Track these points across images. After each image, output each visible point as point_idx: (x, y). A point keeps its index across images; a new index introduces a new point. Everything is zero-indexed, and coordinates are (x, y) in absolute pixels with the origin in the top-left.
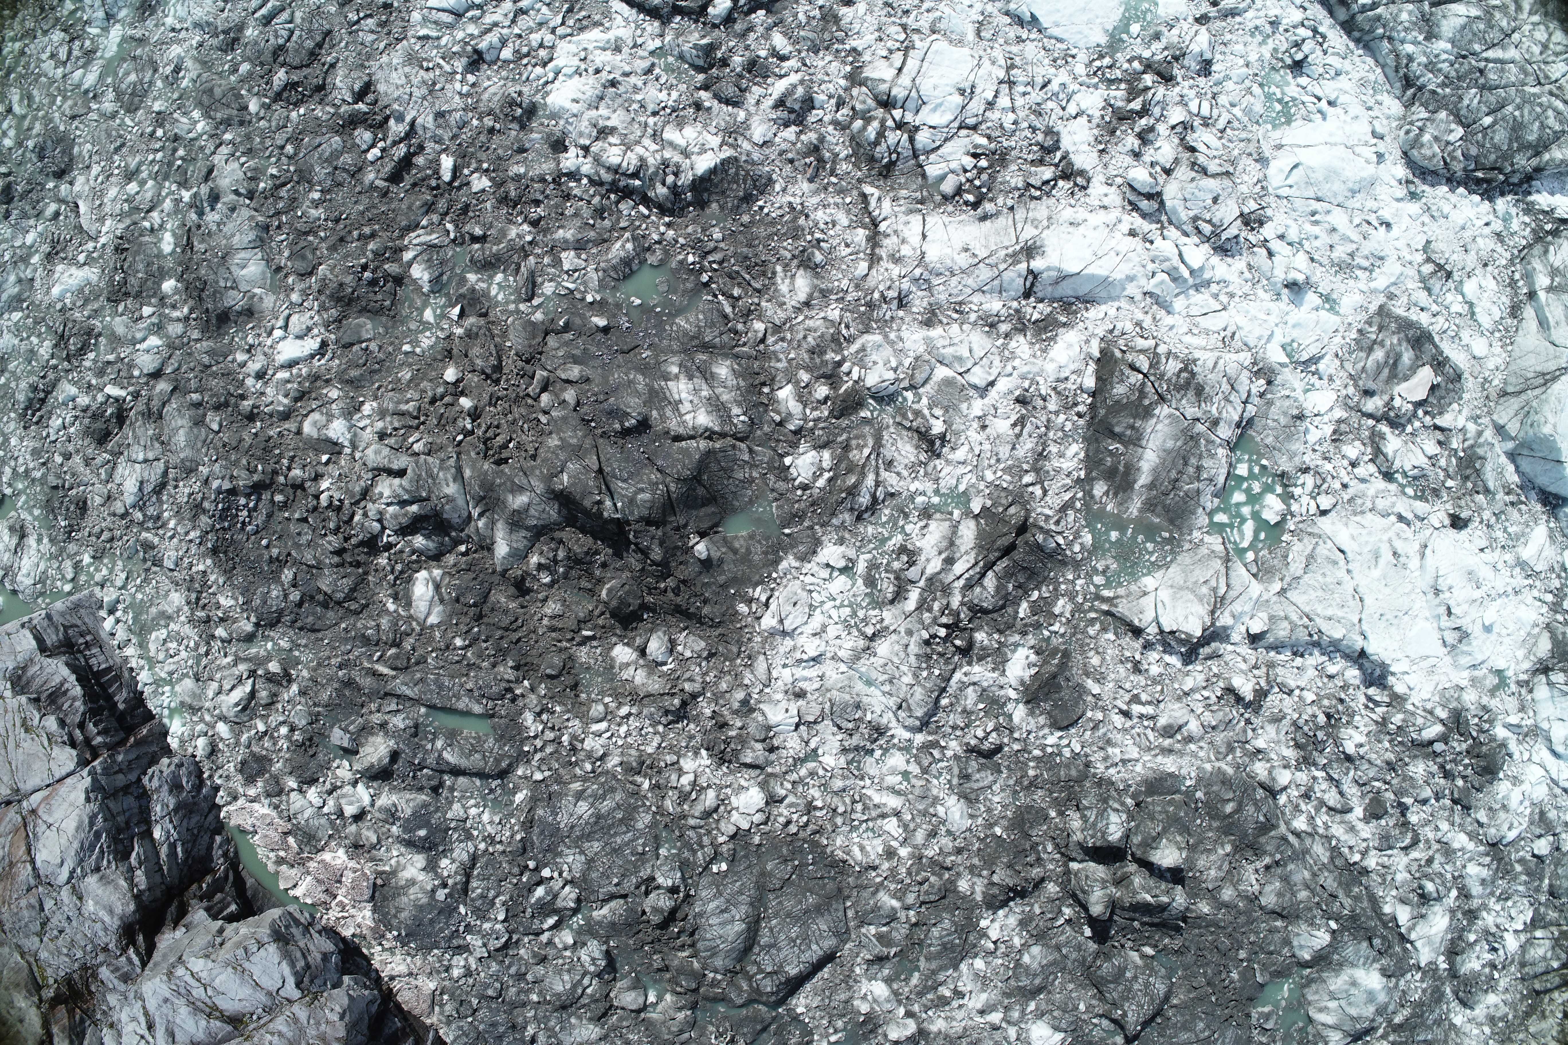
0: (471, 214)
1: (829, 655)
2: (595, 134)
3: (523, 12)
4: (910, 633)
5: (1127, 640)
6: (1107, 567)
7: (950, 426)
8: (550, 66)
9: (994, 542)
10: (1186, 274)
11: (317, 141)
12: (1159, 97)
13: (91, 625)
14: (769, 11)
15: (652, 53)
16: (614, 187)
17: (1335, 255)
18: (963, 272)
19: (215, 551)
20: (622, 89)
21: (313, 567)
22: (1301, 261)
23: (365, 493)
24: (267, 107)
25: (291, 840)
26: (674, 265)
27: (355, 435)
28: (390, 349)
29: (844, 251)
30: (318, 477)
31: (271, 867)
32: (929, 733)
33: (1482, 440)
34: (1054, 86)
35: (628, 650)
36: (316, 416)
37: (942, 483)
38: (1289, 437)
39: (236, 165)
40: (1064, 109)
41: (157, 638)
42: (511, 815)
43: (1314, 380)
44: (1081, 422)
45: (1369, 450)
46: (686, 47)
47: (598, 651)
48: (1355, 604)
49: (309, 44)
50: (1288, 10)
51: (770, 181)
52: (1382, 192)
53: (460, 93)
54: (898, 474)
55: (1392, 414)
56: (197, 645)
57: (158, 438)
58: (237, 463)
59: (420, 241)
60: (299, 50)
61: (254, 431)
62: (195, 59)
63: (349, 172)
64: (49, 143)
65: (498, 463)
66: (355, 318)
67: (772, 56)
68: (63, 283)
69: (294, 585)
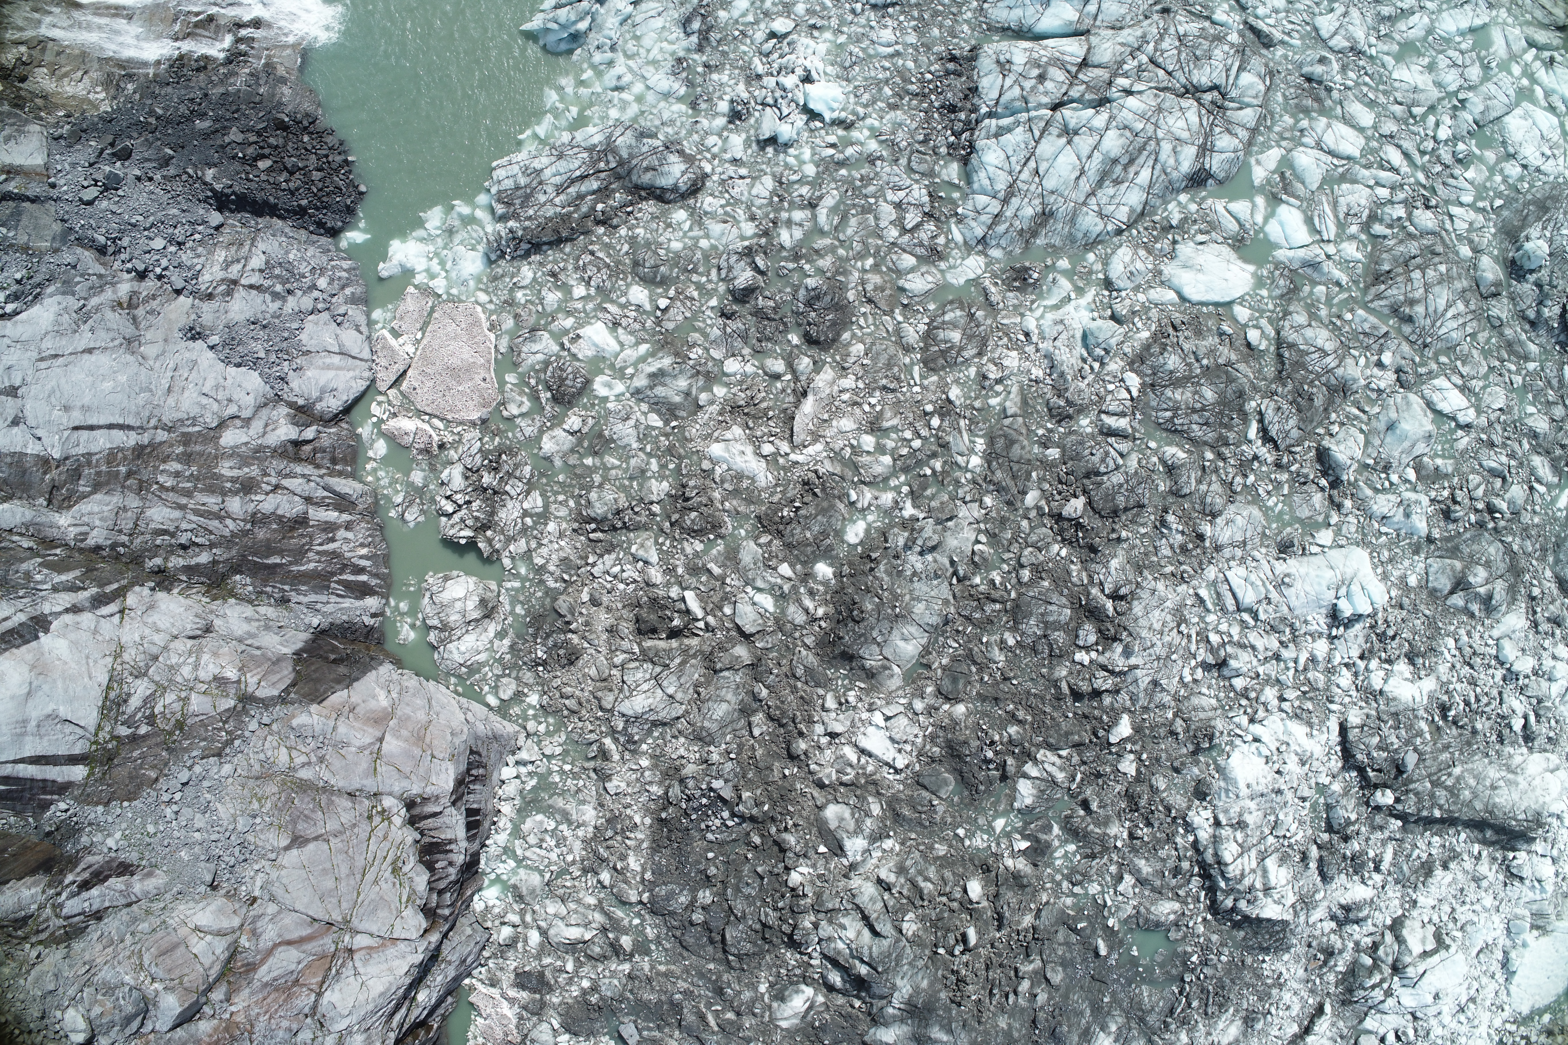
0: (1100, 781)
2: (1234, 821)
8: (1256, 729)
11: (1055, 598)
14: (1405, 827)
15: (1317, 784)
16: (1204, 866)
19: (661, 820)
21: (736, 916)
23: (832, 912)
24: (1042, 515)
27: (863, 861)
28: (949, 820)
29: (1275, 1032)
30: (803, 856)
36: (846, 812)
39: (973, 536)
41: (541, 822)
46: (1342, 812)
53: (1181, 678)
56: (574, 862)
57: (696, 686)
58: (750, 785)
59: (1049, 768)
60: (1110, 496)
61: (787, 772)
62: (1021, 389)
63: (1051, 650)
64: (828, 298)
65: (952, 1002)
66: (947, 771)
67: (1374, 861)
68: (728, 451)
69: (703, 908)
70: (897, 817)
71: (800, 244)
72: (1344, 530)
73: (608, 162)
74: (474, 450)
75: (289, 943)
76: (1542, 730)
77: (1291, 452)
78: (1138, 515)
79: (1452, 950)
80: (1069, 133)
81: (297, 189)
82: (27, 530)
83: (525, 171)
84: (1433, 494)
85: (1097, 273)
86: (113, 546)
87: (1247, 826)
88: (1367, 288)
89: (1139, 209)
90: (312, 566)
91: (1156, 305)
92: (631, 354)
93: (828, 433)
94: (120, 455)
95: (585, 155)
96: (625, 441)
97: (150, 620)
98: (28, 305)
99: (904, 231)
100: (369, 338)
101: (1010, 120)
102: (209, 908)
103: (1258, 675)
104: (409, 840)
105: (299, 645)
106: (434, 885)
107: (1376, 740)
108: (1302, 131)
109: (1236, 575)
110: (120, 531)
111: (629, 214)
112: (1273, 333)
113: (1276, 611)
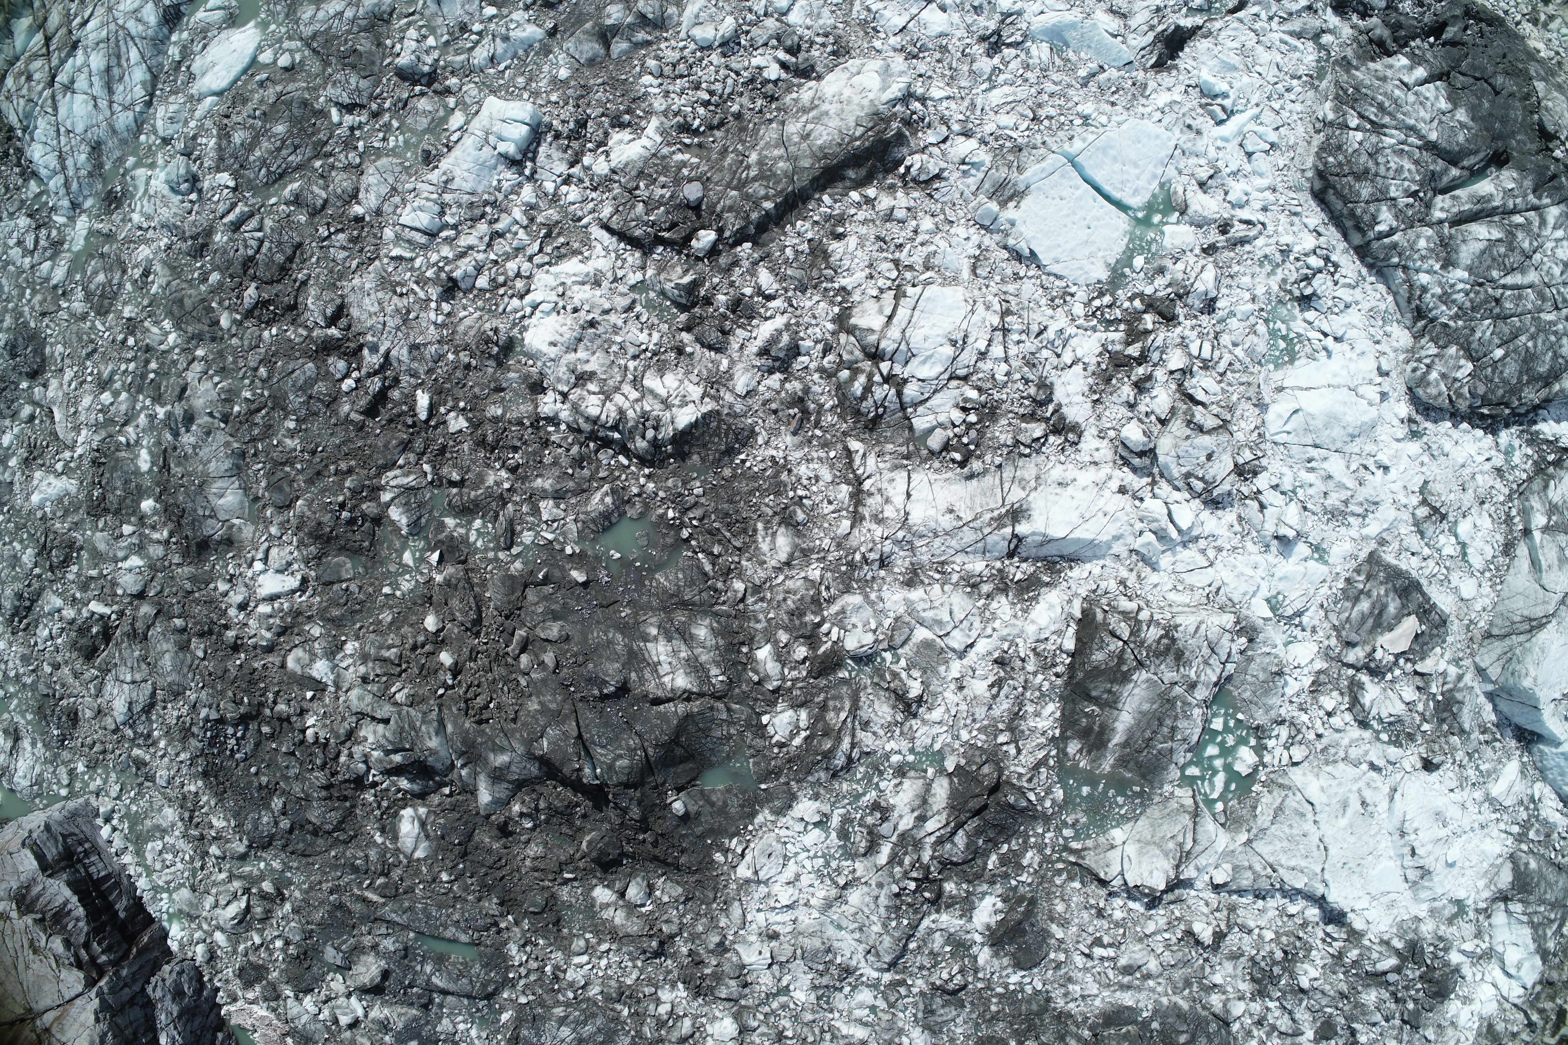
0: (448, 455)
1: (801, 902)
2: (573, 380)
3: (497, 234)
4: (880, 885)
5: (1093, 887)
6: (1077, 821)
7: (928, 687)
8: (528, 298)
9: (966, 802)
10: (1174, 534)
11: (293, 366)
12: (1159, 342)
13: (88, 833)
14: (755, 243)
15: (633, 288)
17: (1329, 502)
18: (947, 533)
19: (205, 774)
20: (601, 329)
21: (302, 799)
22: (1293, 513)
23: (350, 734)
24: (239, 323)
25: (289, 1040)
26: (653, 519)
27: (338, 676)
28: (371, 590)
29: (827, 509)
30: (303, 712)
32: (897, 973)
33: (1461, 685)
34: (1050, 334)
35: (607, 892)
36: (299, 652)
37: (918, 743)
38: (1267, 692)
39: (209, 385)
40: (1058, 356)
41: (153, 848)
42: (498, 1032)
43: (1297, 632)
44: (1059, 682)
45: (1347, 699)
46: (668, 286)
47: (579, 891)
48: (1319, 854)
49: (279, 258)
50: (1301, 235)
51: (753, 434)
52: (1384, 433)
53: (435, 323)
54: (874, 733)
55: (1372, 665)
56: (192, 860)
57: (144, 660)
58: (224, 694)
59: (397, 482)
60: (270, 263)
61: (239, 662)
62: (164, 263)
63: (323, 402)
64: (20, 340)
65: (480, 722)
66: (334, 556)
67: (758, 294)
68: (41, 492)
69: (284, 814)
70: (335, 622)
72: (468, 100)
77: (375, 98)
78: (301, 254)
80: (69, 87)
84: (521, 4)
87: (591, 373)
89: (148, 77)
91: (205, 117)
93: (82, 418)
103: (494, 262)
104: (31, 923)
107: (640, 207)
109: (406, 215)
112: (299, 44)
113: (460, 206)
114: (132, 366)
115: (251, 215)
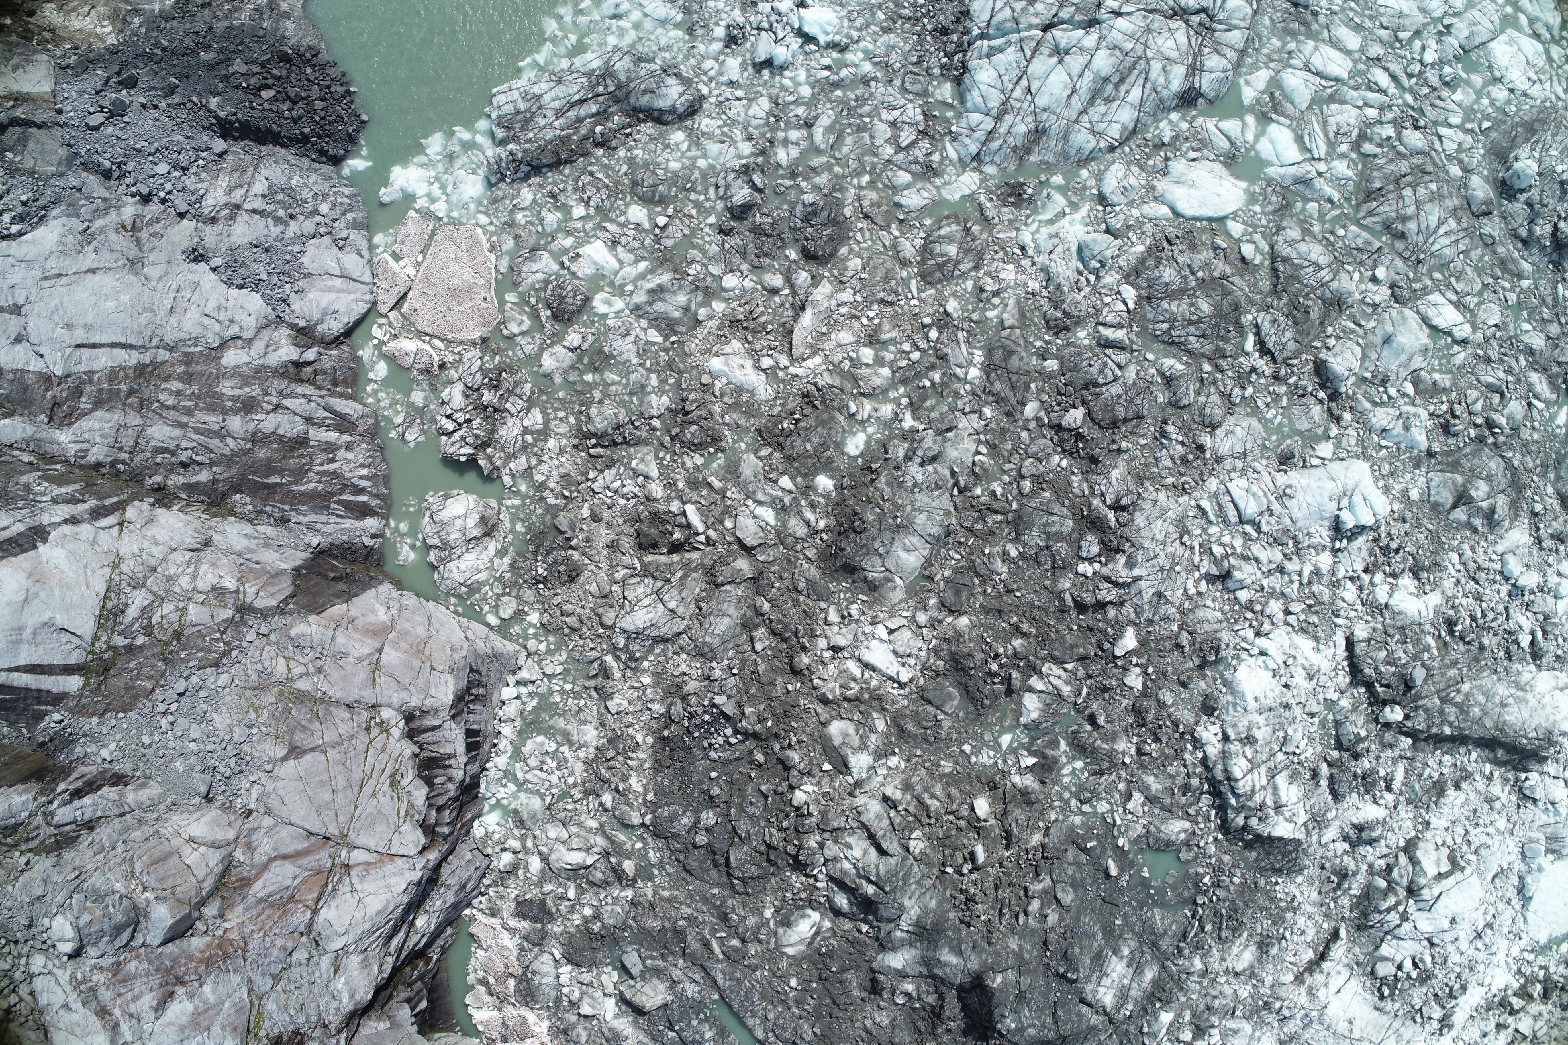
0: (1107, 696)
2: (1243, 735)
3: (1281, 570)
8: (1262, 642)
11: (1056, 509)
13: (493, 682)
15: (1325, 700)
16: (1213, 783)
19: (664, 739)
20: (1287, 714)
21: (740, 837)
23: (837, 831)
24: (1042, 426)
25: (512, 982)
26: (1191, 871)
27: (869, 778)
28: (955, 736)
29: (1289, 958)
30: (808, 774)
31: (471, 979)
36: (850, 728)
39: (973, 447)
41: (542, 744)
46: (1351, 728)
49: (1120, 411)
51: (1300, 871)
53: (1185, 590)
56: (575, 785)
57: (697, 601)
58: (753, 700)
59: (1055, 681)
60: (1109, 407)
61: (790, 687)
62: (1018, 302)
63: (1054, 561)
64: (825, 214)
65: (962, 922)
66: (951, 685)
67: (1385, 780)
68: (727, 364)
69: (707, 830)
70: (902, 732)
71: (796, 162)
72: (1344, 443)
73: (606, 86)
74: (475, 368)
75: (285, 857)
76: (1550, 647)
77: (1288, 365)
78: (1138, 426)
79: (1468, 871)
80: (1060, 53)
81: (300, 118)
82: (28, 445)
83: (525, 96)
84: (1432, 408)
85: (1091, 188)
86: (113, 464)
87: (1256, 741)
88: (1359, 205)
89: (1131, 126)
90: (312, 486)
91: (1150, 220)
92: (630, 272)
93: (827, 346)
94: (122, 374)
95: (584, 80)
96: (625, 357)
97: (149, 533)
98: (34, 227)
99: (899, 149)
100: (370, 262)
101: (1002, 40)
102: (203, 819)
103: (1263, 588)
104: (408, 753)
105: (299, 562)
106: (432, 801)
107: (1383, 654)
108: (1290, 53)
109: (1238, 486)
110: (121, 449)
111: (627, 135)
112: (1267, 248)
113: (1278, 523)
114: (915, 356)
115: (1123, 349)
